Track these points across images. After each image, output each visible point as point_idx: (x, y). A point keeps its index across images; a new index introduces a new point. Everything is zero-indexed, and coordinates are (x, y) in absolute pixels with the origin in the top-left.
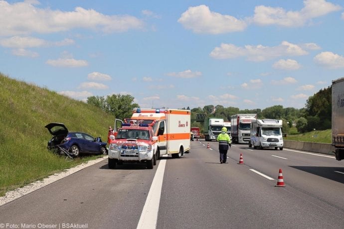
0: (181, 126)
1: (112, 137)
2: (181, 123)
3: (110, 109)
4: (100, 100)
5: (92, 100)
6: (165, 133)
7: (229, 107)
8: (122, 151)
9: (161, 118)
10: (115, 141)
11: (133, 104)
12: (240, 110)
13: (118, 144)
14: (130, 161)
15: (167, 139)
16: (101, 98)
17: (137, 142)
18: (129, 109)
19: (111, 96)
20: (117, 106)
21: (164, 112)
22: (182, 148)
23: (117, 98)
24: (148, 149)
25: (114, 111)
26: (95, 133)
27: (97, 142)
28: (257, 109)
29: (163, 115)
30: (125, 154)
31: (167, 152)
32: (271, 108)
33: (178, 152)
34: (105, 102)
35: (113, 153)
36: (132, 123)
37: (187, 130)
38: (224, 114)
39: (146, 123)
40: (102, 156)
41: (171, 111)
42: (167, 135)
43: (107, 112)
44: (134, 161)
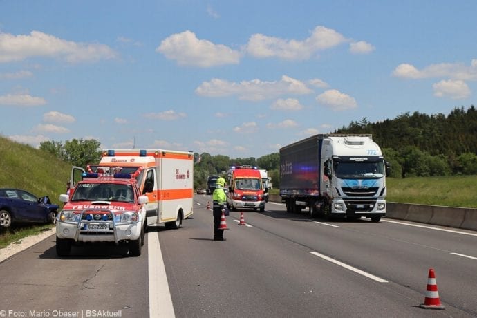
0: (181, 177)
1: (65, 198)
2: (180, 173)
3: (69, 158)
4: (56, 146)
5: (45, 146)
6: (155, 189)
7: (217, 155)
8: (82, 225)
9: (149, 164)
10: (69, 204)
11: (100, 152)
12: (230, 159)
13: (75, 212)
14: (98, 243)
15: (158, 200)
16: (57, 143)
17: (110, 207)
18: (94, 157)
19: (71, 141)
20: (79, 153)
21: (154, 155)
22: (181, 212)
23: (79, 143)
24: (133, 219)
25: (75, 160)
26: (45, 189)
27: (42, 204)
28: (251, 158)
29: (151, 159)
30: (88, 230)
31: (158, 220)
32: (268, 156)
33: (176, 219)
34: (63, 148)
35: (66, 229)
36: (101, 171)
37: (188, 183)
38: (211, 163)
39: (126, 172)
40: (50, 227)
41: (164, 153)
42: (158, 192)
43: (66, 160)
44: (106, 243)
